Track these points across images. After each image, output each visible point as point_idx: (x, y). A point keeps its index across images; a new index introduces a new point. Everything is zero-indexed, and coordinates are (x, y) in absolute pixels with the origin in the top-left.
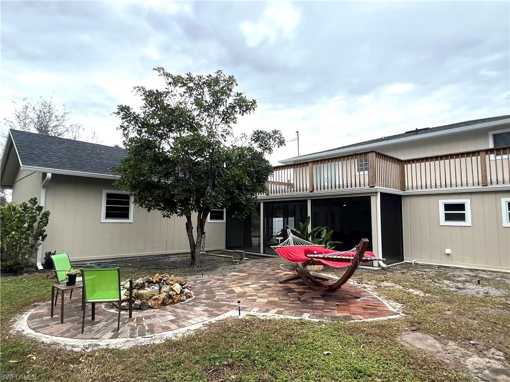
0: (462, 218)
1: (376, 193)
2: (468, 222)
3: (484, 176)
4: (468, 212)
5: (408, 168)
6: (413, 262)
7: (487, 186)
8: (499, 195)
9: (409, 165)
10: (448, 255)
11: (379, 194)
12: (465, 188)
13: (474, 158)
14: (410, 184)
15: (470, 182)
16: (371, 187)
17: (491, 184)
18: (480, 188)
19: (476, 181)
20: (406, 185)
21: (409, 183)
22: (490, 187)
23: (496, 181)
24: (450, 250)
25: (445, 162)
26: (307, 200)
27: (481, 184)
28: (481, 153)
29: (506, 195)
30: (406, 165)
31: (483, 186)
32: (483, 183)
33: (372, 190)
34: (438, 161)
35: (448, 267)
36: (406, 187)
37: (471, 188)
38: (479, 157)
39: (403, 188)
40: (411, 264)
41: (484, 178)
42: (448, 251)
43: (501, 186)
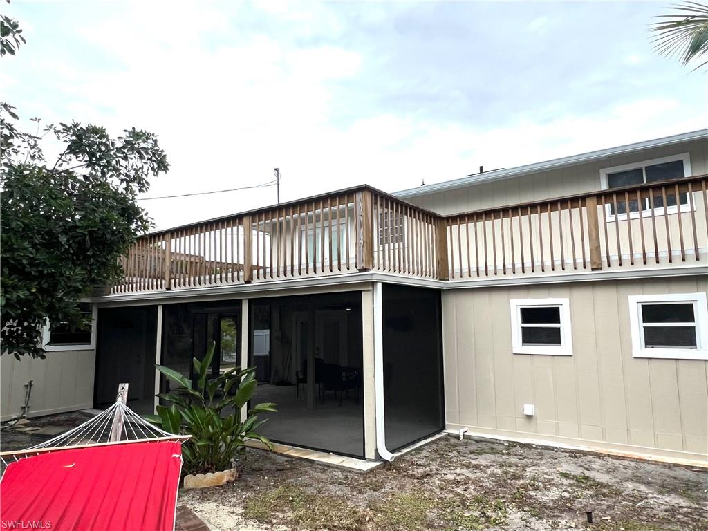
0: (553, 337)
1: (373, 284)
2: (566, 347)
3: (596, 250)
4: (565, 325)
5: (453, 231)
6: (461, 434)
7: (600, 269)
8: (623, 290)
9: (455, 228)
10: (529, 417)
11: (379, 287)
12: (558, 275)
13: (576, 211)
14: (457, 266)
15: (569, 261)
16: (360, 271)
17: (609, 266)
18: (588, 274)
19: (580, 260)
20: (450, 268)
21: (454, 264)
22: (607, 273)
23: (617, 258)
24: (533, 406)
25: (520, 220)
26: (241, 300)
27: (589, 266)
28: (588, 201)
29: (638, 288)
30: (448, 228)
31: (593, 269)
32: (593, 263)
33: (364, 278)
34: (509, 219)
35: (529, 446)
36: (450, 272)
37: (570, 274)
38: (584, 209)
39: (443, 274)
40: (457, 437)
41: (594, 252)
42: (529, 409)
43: (627, 270)
